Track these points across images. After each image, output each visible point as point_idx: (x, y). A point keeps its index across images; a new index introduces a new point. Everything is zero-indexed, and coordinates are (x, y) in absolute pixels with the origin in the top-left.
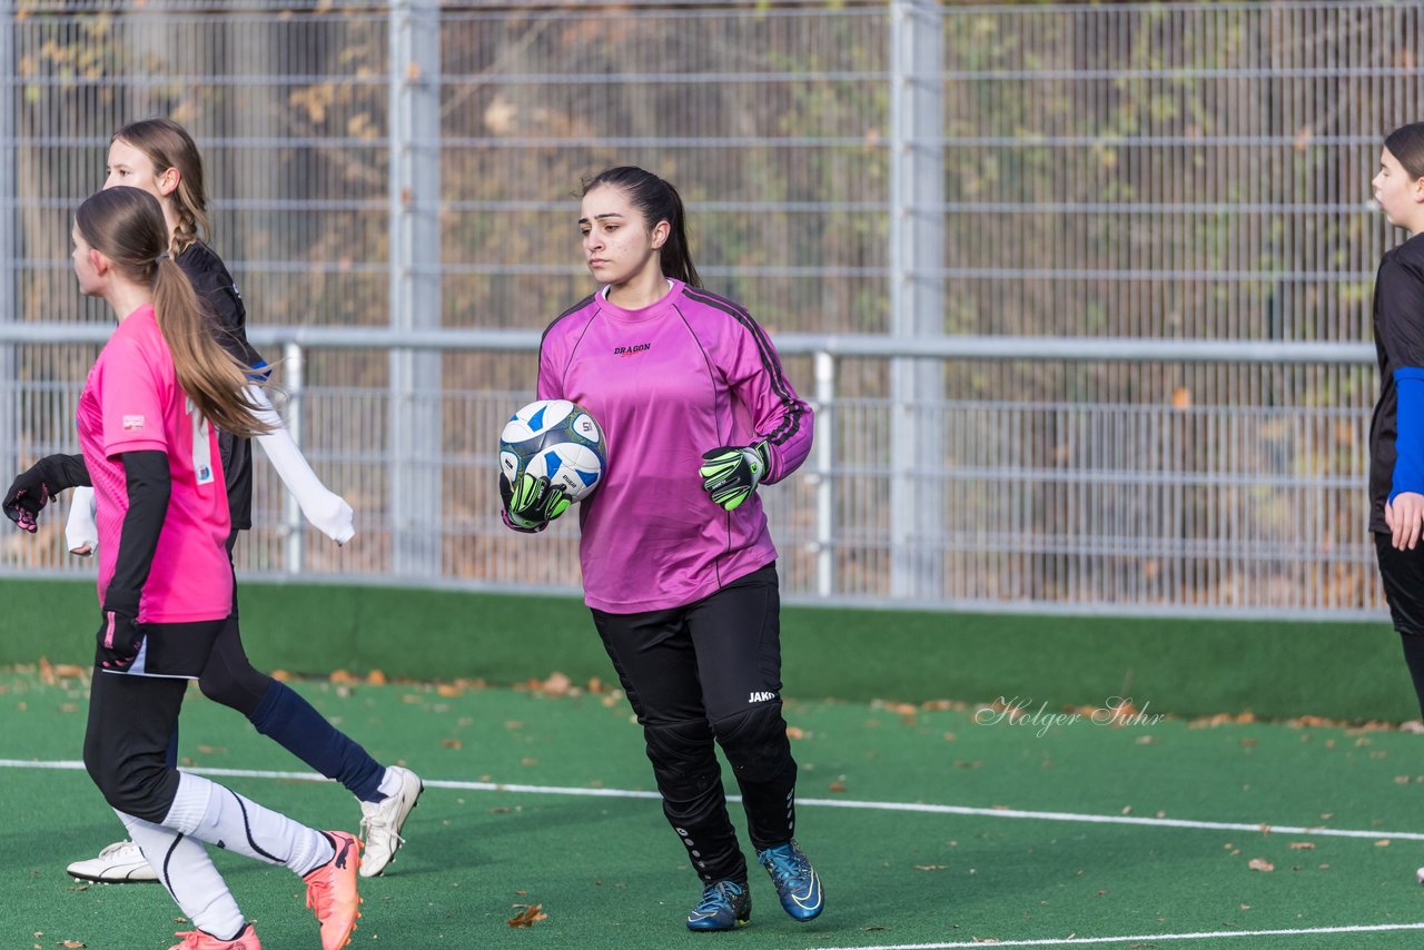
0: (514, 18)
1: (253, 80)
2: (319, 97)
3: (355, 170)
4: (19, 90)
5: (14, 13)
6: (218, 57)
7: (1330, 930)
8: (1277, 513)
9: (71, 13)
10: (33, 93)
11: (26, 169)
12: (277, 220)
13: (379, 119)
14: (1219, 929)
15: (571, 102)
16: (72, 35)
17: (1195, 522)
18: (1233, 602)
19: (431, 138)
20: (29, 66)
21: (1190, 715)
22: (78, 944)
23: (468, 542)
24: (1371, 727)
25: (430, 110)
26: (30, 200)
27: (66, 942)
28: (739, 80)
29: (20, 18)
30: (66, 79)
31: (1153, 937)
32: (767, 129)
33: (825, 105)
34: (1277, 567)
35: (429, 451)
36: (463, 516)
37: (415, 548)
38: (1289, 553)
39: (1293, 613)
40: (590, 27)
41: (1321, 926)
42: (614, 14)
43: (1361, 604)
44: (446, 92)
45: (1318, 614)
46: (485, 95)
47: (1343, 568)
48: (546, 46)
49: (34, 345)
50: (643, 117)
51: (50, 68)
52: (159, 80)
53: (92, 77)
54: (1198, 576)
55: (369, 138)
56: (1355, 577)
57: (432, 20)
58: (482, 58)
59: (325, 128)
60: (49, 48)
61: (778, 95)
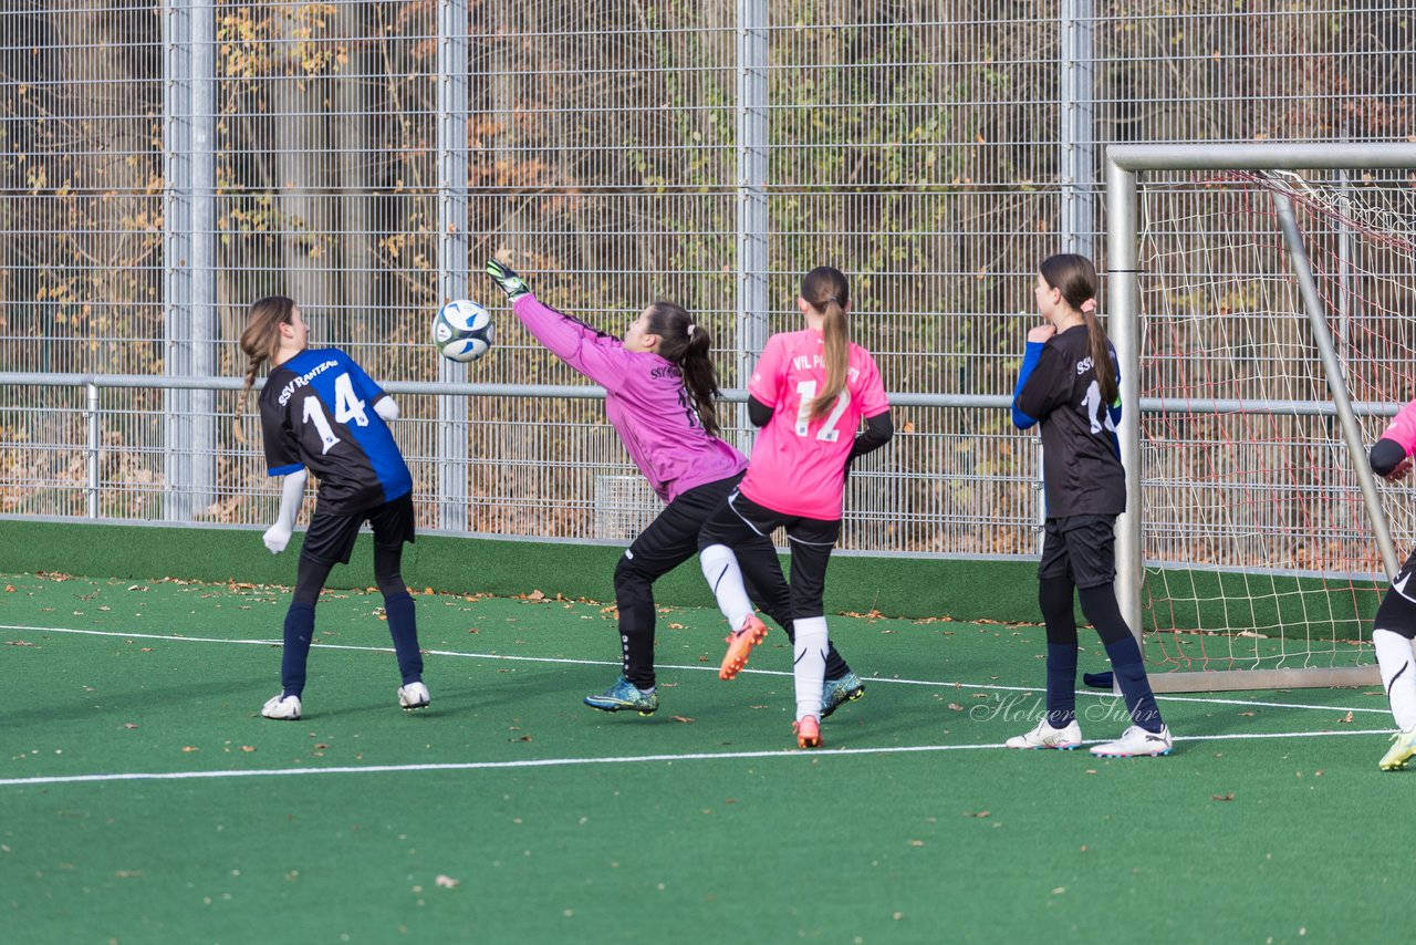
0: (512, 197)
1: (356, 233)
2: (397, 241)
3: (417, 287)
4: (218, 237)
5: (215, 191)
6: (336, 218)
7: (996, 746)
8: (966, 496)
9: (248, 192)
10: (226, 239)
11: (221, 284)
12: (370, 317)
13: (431, 256)
14: (930, 745)
15: (546, 247)
16: (248, 205)
17: (915, 502)
18: (939, 550)
19: (461, 267)
20: (222, 222)
21: (914, 618)
22: (251, 749)
23: (484, 510)
24: (1021, 625)
25: (462, 251)
26: (224, 303)
27: (245, 748)
28: (645, 235)
29: (219, 194)
30: (245, 231)
31: (891, 750)
32: (663, 264)
33: (698, 251)
34: (966, 529)
35: (461, 456)
36: (481, 495)
37: (452, 513)
38: (973, 521)
39: (976, 557)
40: (558, 202)
41: (991, 743)
42: (570, 194)
43: (1015, 552)
44: (471, 241)
45: (991, 557)
46: (494, 242)
47: (1004, 529)
48: (531, 213)
49: (225, 389)
50: (588, 256)
51: (236, 224)
52: (301, 231)
53: (261, 230)
54: (918, 534)
55: (425, 267)
56: (1012, 535)
57: (463, 197)
58: (494, 221)
59: (399, 261)
60: (236, 213)
61: (669, 244)
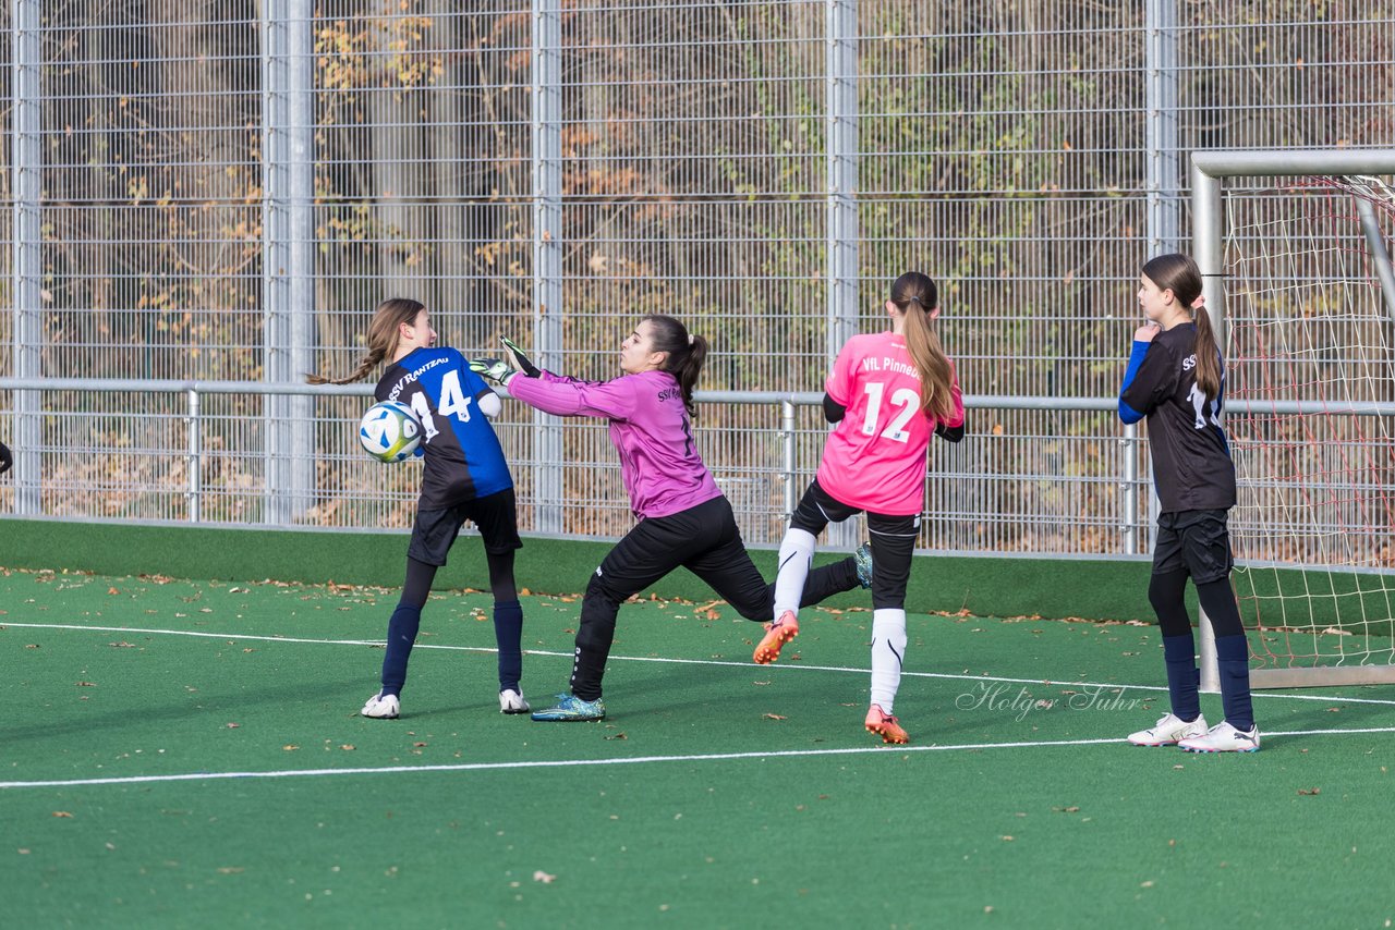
0: (605, 205)
1: (452, 241)
2: (492, 250)
3: (512, 293)
4: (316, 246)
5: (313, 201)
6: (432, 228)
7: (1085, 742)
8: (1054, 497)
9: (346, 201)
10: (324, 248)
11: (320, 291)
12: (466, 323)
13: (527, 264)
14: (1020, 741)
15: (639, 254)
16: (346, 214)
17: (1004, 503)
18: (1028, 549)
19: (556, 274)
20: (320, 231)
21: (1003, 617)
22: (351, 748)
23: (579, 512)
24: (1109, 623)
25: (556, 258)
26: (322, 311)
27: (345, 746)
28: (737, 242)
29: (317, 204)
30: (343, 239)
31: (981, 746)
32: (754, 270)
33: (788, 256)
34: (1054, 529)
35: (557, 460)
36: (576, 497)
37: (547, 516)
38: (1061, 521)
39: (1064, 556)
40: (651, 209)
41: (1080, 740)
42: (664, 202)
43: (1103, 551)
44: (566, 248)
45: (1079, 556)
46: (589, 250)
47: (1092, 529)
48: (625, 221)
49: (324, 395)
50: (681, 263)
51: (334, 233)
52: (398, 240)
53: (359, 238)
54: (1007, 534)
55: (520, 275)
56: (1100, 535)
57: (558, 206)
58: (588, 228)
59: (495, 269)
60: (334, 222)
61: (761, 251)
